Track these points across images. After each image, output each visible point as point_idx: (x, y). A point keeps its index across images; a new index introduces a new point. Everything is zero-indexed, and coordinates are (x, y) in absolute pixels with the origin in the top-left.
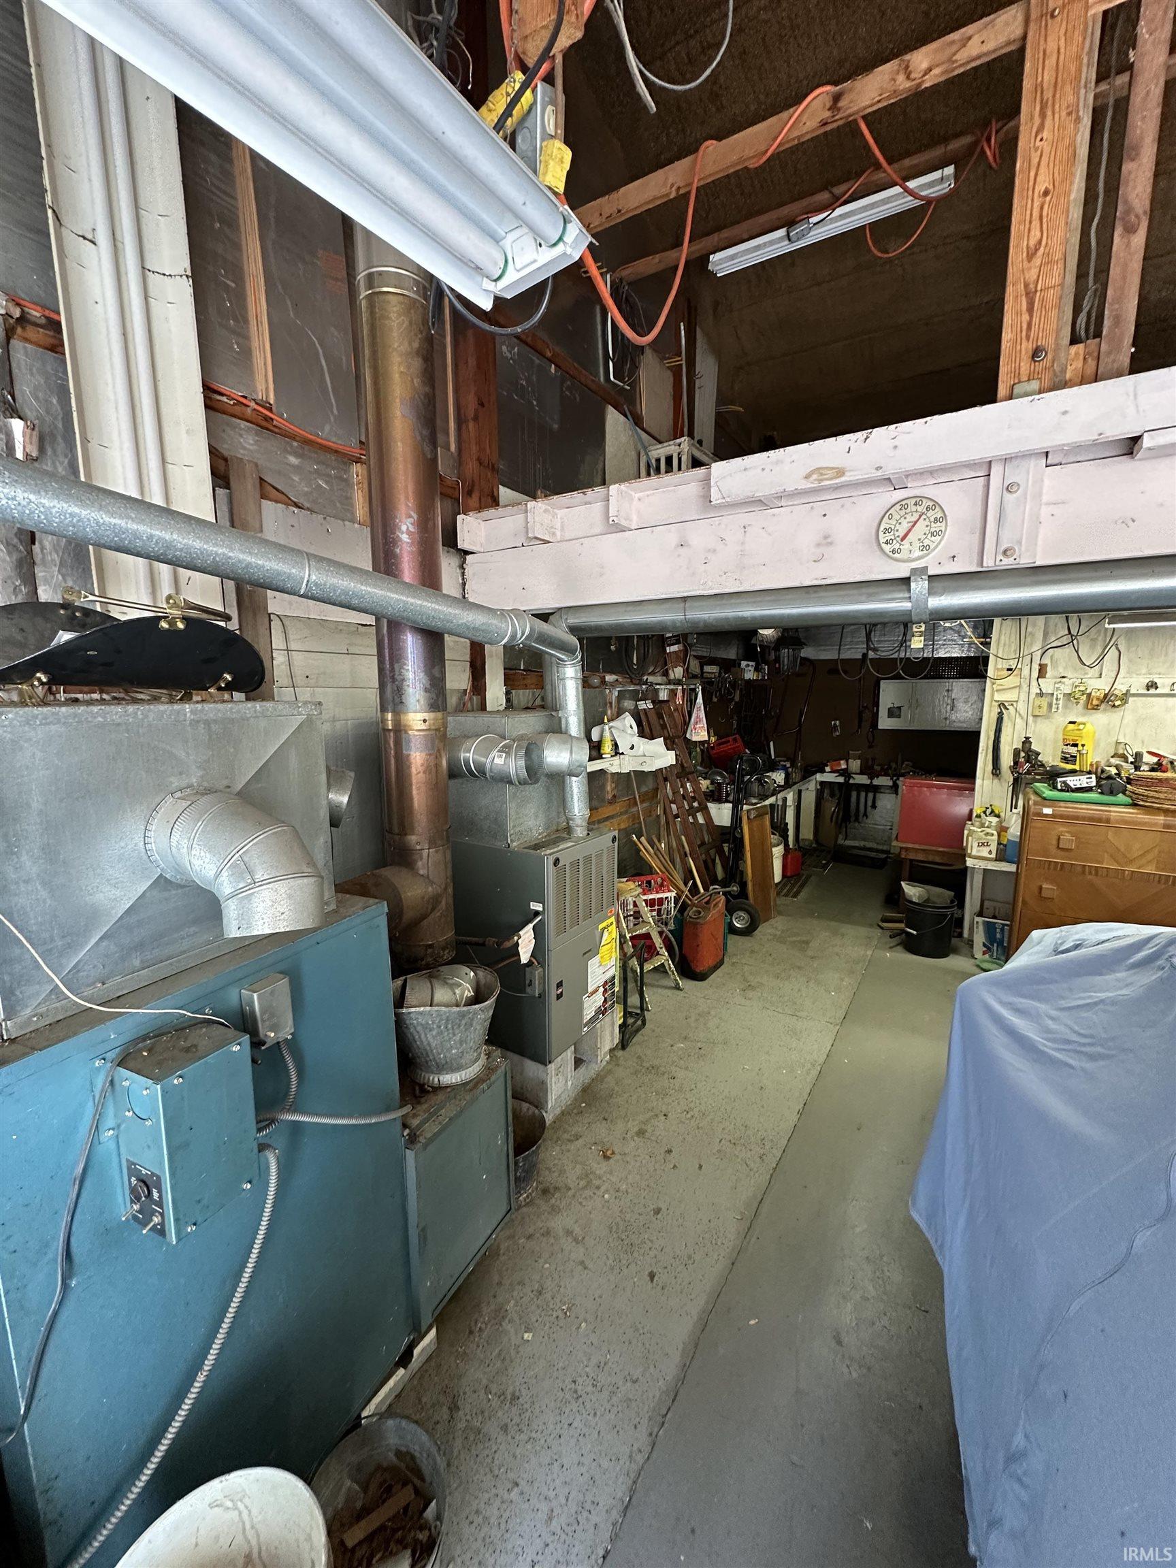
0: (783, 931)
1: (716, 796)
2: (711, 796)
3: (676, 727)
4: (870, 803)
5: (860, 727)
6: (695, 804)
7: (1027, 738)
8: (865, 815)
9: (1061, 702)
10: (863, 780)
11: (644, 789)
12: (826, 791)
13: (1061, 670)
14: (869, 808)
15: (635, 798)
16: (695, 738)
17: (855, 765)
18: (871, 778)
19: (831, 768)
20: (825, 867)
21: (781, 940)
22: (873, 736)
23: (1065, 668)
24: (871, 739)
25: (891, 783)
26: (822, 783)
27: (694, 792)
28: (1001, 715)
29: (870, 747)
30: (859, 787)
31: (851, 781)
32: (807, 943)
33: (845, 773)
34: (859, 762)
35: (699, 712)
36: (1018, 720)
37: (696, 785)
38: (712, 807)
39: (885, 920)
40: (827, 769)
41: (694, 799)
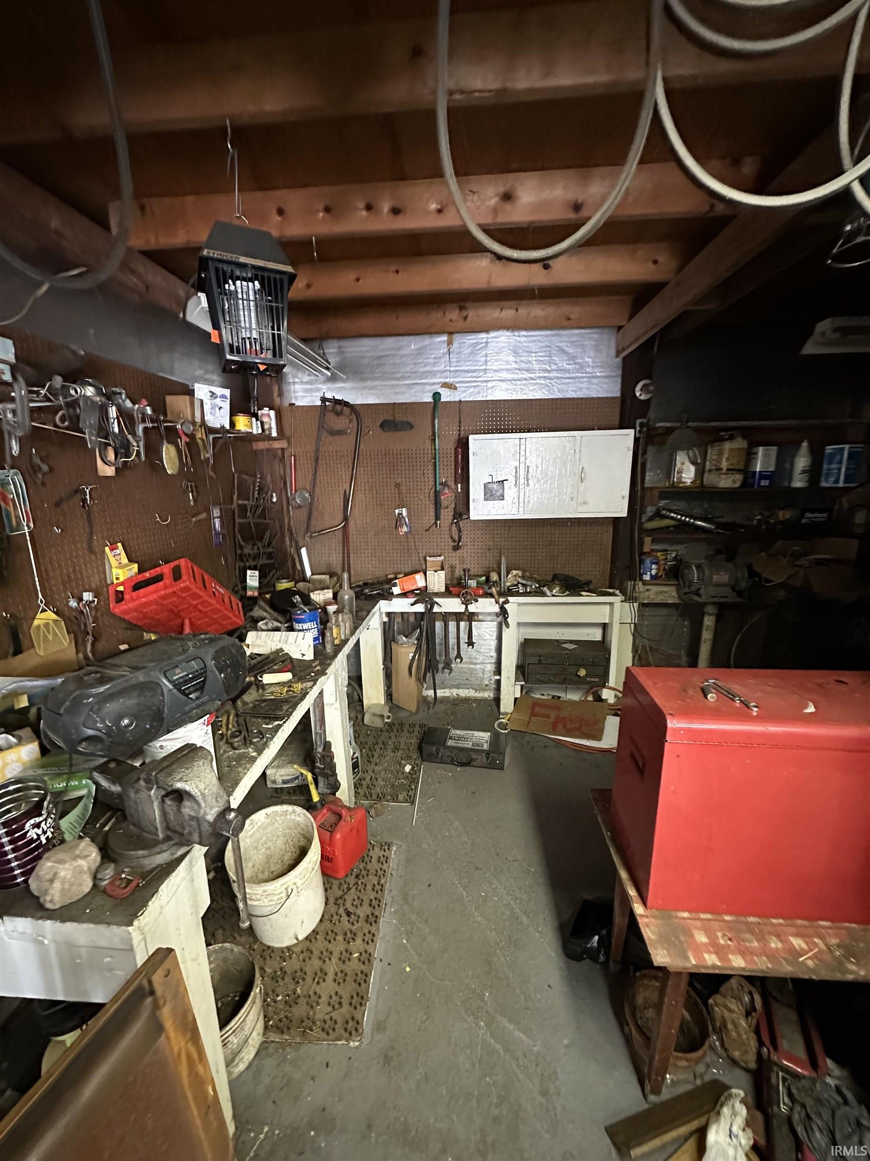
4: (463, 640)
5: (437, 517)
8: (459, 656)
10: (453, 605)
12: (399, 627)
14: (463, 646)
17: (437, 579)
18: (466, 603)
19: (402, 589)
22: (460, 531)
24: (456, 537)
25: (496, 609)
26: (388, 616)
30: (448, 617)
31: (436, 609)
34: (442, 575)
40: (396, 591)
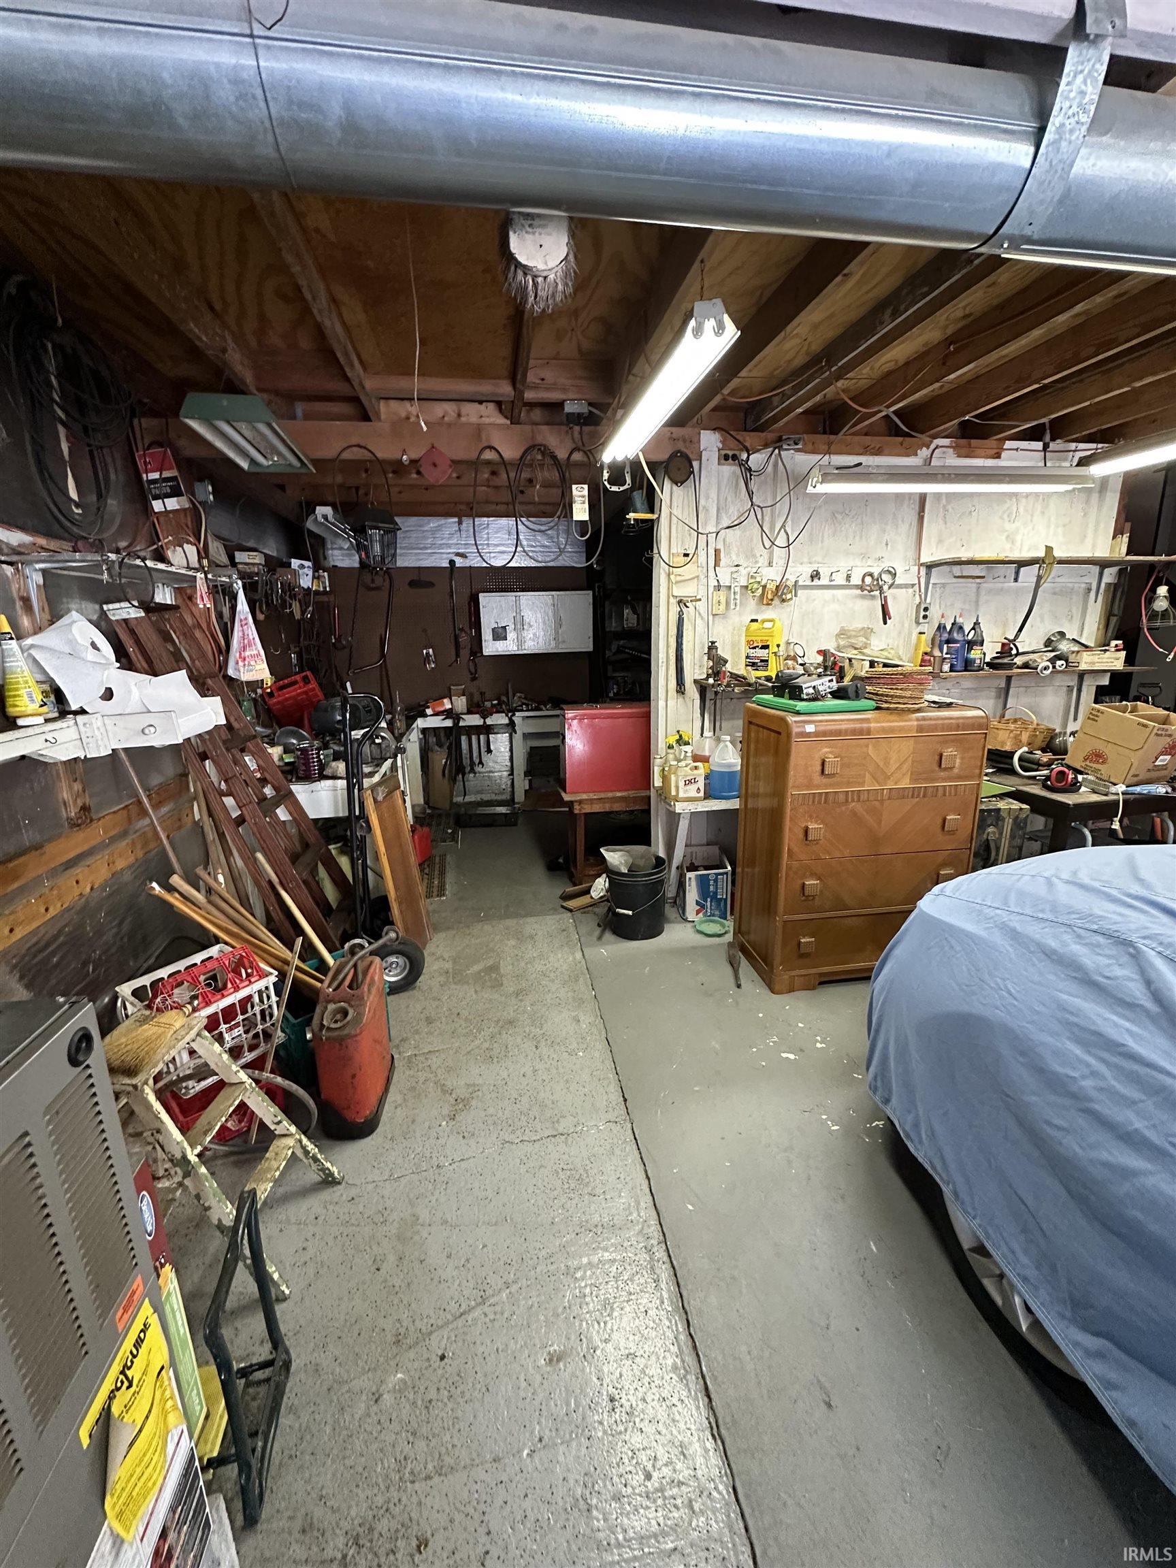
0: (455, 960)
1: (303, 770)
2: (290, 772)
3: (203, 654)
4: (483, 749)
5: (458, 655)
6: (268, 791)
7: (713, 643)
8: (481, 762)
9: (738, 597)
10: (474, 720)
11: (156, 780)
12: (432, 740)
13: (734, 557)
14: (484, 754)
15: (140, 802)
16: (246, 676)
17: (460, 703)
18: (484, 717)
19: (433, 710)
20: (454, 838)
21: (456, 976)
22: (476, 665)
23: (738, 555)
24: (473, 671)
25: (506, 721)
26: (424, 731)
27: (260, 768)
28: (681, 614)
29: (474, 679)
30: (471, 730)
31: (461, 724)
32: (494, 968)
33: (449, 714)
34: (464, 699)
35: (246, 630)
36: (699, 621)
37: (260, 755)
38: (300, 791)
39: (566, 897)
40: (429, 711)
41: (264, 781)
